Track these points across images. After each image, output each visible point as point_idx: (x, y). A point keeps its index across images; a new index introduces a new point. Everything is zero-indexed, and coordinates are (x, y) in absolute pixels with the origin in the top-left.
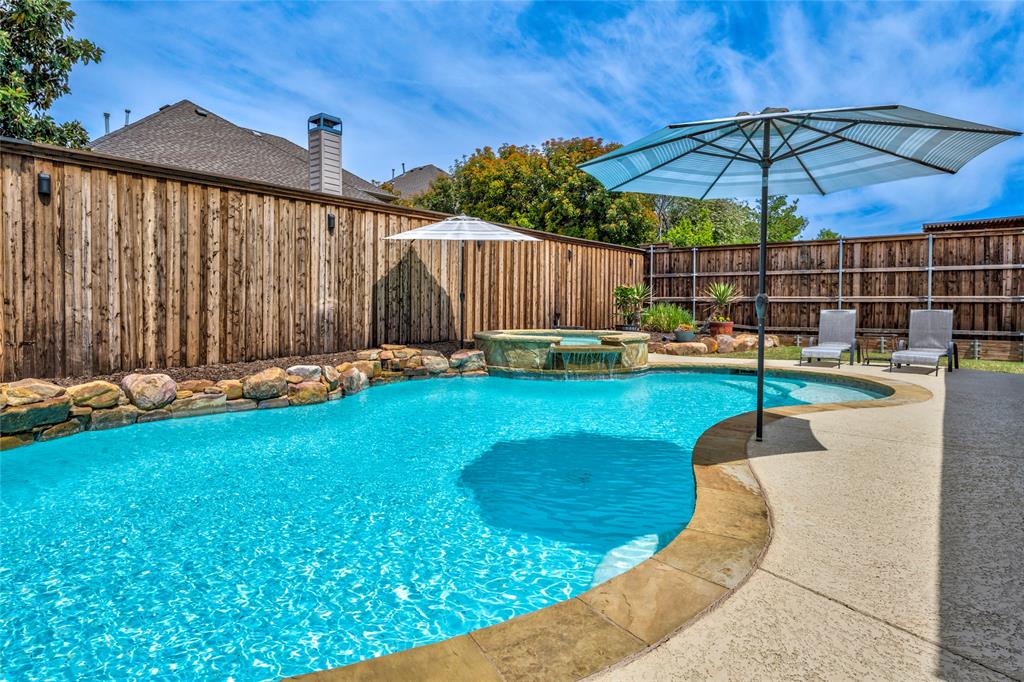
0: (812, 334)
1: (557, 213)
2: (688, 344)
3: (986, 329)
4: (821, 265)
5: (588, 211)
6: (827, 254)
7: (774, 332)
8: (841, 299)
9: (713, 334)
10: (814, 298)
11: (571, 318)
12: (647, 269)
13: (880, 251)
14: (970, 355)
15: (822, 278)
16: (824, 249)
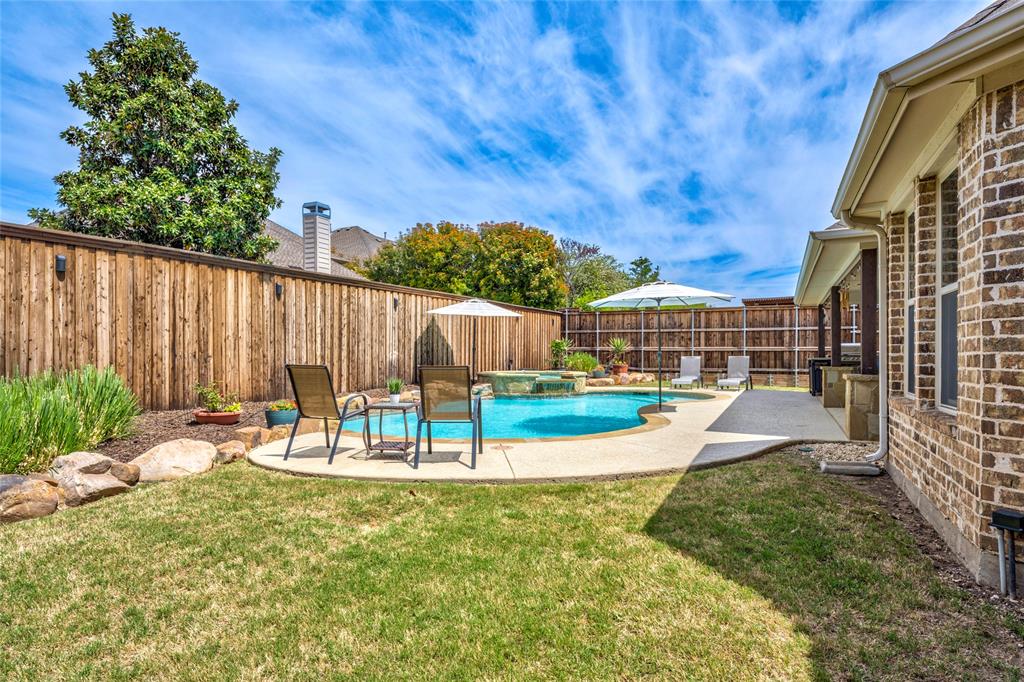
0: (676, 372)
1: (490, 280)
2: (603, 379)
3: (775, 367)
4: (680, 326)
5: (516, 281)
6: (684, 319)
7: (652, 372)
8: (694, 349)
9: (616, 373)
10: (677, 348)
11: (518, 363)
12: (563, 327)
13: (716, 317)
14: (759, 382)
15: (682, 334)
16: (683, 315)
